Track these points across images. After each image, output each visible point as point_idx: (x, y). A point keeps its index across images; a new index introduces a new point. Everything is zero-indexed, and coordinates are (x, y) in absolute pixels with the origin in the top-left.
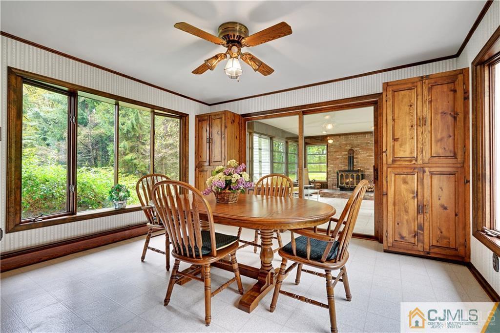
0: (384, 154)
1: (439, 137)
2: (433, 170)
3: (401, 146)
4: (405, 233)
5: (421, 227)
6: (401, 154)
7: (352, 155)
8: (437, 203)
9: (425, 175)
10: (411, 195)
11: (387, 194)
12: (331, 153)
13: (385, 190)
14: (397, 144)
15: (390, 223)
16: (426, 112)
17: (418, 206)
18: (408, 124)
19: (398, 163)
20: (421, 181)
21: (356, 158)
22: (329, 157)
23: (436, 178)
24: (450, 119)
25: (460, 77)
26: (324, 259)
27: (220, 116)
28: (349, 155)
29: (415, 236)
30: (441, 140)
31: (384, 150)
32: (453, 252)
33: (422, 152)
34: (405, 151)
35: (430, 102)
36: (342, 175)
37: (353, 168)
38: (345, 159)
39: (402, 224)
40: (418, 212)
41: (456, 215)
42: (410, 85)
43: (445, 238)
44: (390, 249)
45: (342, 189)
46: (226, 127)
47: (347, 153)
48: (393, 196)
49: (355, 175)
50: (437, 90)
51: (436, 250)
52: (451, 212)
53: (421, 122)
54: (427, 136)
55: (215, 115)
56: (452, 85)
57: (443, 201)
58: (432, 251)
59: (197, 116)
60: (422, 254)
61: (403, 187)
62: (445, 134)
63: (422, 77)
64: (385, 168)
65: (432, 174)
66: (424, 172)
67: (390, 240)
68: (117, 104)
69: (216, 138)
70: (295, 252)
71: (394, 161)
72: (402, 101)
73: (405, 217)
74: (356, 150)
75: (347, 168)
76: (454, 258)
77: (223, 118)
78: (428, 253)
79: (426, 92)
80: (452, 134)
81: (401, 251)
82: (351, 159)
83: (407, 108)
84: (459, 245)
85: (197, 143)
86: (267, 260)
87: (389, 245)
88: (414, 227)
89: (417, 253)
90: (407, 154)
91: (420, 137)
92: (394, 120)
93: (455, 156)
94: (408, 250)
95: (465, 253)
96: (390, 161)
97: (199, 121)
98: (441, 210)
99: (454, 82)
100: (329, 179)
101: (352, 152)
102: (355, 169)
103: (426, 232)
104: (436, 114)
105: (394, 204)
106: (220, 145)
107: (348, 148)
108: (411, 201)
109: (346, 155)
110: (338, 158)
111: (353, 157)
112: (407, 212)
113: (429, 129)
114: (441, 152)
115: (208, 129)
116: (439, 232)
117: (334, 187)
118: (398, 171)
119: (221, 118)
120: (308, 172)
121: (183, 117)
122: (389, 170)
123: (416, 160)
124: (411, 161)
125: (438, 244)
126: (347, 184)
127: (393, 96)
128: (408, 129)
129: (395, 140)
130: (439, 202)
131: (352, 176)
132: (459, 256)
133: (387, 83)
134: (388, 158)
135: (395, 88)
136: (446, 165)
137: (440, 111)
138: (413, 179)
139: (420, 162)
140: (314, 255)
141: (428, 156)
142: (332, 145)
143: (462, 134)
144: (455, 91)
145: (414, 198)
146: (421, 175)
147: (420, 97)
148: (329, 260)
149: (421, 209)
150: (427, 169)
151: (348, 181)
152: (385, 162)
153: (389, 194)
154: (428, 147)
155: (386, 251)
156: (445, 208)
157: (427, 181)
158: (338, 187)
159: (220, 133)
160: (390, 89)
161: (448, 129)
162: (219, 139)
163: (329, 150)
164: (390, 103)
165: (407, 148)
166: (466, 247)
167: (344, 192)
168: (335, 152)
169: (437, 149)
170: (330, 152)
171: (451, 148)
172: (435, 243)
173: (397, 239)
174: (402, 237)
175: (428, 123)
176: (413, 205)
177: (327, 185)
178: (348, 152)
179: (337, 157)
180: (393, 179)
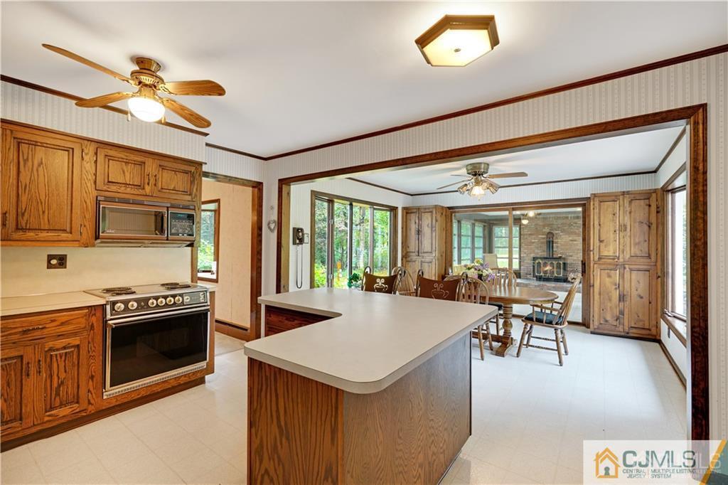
0: (592, 253)
1: (637, 241)
2: (631, 267)
3: (606, 246)
4: (608, 318)
5: (622, 313)
6: (606, 253)
7: (551, 239)
8: (634, 293)
9: (625, 271)
10: (614, 287)
11: (593, 286)
12: (525, 237)
13: (592, 282)
14: (603, 245)
15: (596, 309)
16: (627, 220)
17: (620, 295)
18: (612, 229)
19: (603, 260)
20: (622, 276)
21: (557, 243)
22: (522, 241)
23: (634, 273)
24: (646, 228)
25: (654, 195)
26: (554, 323)
27: (431, 210)
28: (548, 240)
29: (617, 320)
30: (639, 243)
31: (592, 249)
32: (648, 332)
33: (623, 252)
34: (609, 251)
35: (630, 213)
36: (539, 263)
37: (553, 254)
38: (542, 243)
39: (607, 310)
40: (620, 300)
41: (650, 303)
42: (613, 197)
43: (641, 321)
44: (597, 331)
45: (539, 279)
46: (436, 221)
47: (544, 236)
48: (598, 287)
49: (555, 263)
50: (636, 203)
51: (634, 331)
52: (646, 300)
53: (623, 228)
54: (627, 239)
55: (425, 209)
56: (647, 201)
57: (640, 291)
58: (631, 331)
59: (404, 208)
60: (623, 334)
61: (607, 280)
62: (642, 239)
63: (624, 192)
64: (592, 265)
65: (631, 270)
66: (625, 268)
67: (596, 323)
68: (351, 205)
69: (426, 230)
70: (534, 319)
71: (600, 259)
72: (607, 210)
73: (609, 305)
74: (556, 234)
75: (545, 255)
76: (648, 337)
77: (434, 212)
78: (628, 333)
79: (627, 204)
80: (647, 240)
81: (605, 332)
82: (550, 244)
83: (611, 216)
84: (652, 327)
85: (404, 234)
86: (508, 329)
87: (595, 327)
88: (617, 312)
89: (619, 333)
90: (611, 253)
91: (622, 241)
92: (600, 225)
93: (649, 257)
94: (611, 331)
95: (657, 332)
96: (596, 258)
97: (407, 213)
98: (639, 299)
99: (649, 199)
100: (522, 267)
101: (551, 236)
102: (555, 256)
103: (626, 316)
104: (635, 222)
105: (600, 294)
106: (430, 237)
107: (547, 230)
108: (613, 292)
109: (544, 238)
110: (534, 243)
111: (553, 242)
112: (610, 300)
113: (629, 234)
114: (638, 253)
115: (417, 221)
116: (636, 316)
117: (528, 276)
118: (603, 267)
119: (431, 212)
120: (497, 258)
121: (393, 209)
122: (595, 266)
123: (618, 259)
124: (614, 259)
125: (636, 326)
126: (545, 272)
127: (600, 205)
128: (612, 232)
129: (601, 241)
130: (637, 293)
131: (552, 264)
132: (651, 335)
133: (595, 194)
134: (594, 256)
135: (601, 199)
136: (643, 263)
137: (638, 221)
138: (616, 274)
139: (621, 260)
140: (548, 321)
141: (628, 256)
142: (526, 226)
143: (655, 239)
144: (650, 206)
145: (616, 288)
146: (622, 270)
147: (621, 208)
148: (557, 324)
149: (622, 298)
150: (627, 266)
151: (546, 269)
152: (592, 259)
153: (595, 286)
154: (628, 249)
155: (592, 333)
156: (642, 298)
157: (627, 275)
158: (534, 277)
159: (430, 225)
160: (597, 199)
161: (644, 234)
162: (430, 231)
163: (522, 233)
164: (596, 211)
165: (611, 248)
166: (657, 327)
167: (542, 283)
168: (530, 234)
169: (635, 251)
170: (524, 235)
171: (647, 251)
172: (633, 325)
173: (602, 322)
174: (606, 321)
175: (628, 230)
176: (615, 295)
177: (520, 273)
178: (547, 236)
179: (533, 241)
180: (599, 274)
